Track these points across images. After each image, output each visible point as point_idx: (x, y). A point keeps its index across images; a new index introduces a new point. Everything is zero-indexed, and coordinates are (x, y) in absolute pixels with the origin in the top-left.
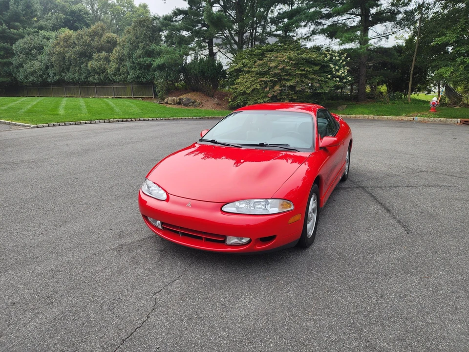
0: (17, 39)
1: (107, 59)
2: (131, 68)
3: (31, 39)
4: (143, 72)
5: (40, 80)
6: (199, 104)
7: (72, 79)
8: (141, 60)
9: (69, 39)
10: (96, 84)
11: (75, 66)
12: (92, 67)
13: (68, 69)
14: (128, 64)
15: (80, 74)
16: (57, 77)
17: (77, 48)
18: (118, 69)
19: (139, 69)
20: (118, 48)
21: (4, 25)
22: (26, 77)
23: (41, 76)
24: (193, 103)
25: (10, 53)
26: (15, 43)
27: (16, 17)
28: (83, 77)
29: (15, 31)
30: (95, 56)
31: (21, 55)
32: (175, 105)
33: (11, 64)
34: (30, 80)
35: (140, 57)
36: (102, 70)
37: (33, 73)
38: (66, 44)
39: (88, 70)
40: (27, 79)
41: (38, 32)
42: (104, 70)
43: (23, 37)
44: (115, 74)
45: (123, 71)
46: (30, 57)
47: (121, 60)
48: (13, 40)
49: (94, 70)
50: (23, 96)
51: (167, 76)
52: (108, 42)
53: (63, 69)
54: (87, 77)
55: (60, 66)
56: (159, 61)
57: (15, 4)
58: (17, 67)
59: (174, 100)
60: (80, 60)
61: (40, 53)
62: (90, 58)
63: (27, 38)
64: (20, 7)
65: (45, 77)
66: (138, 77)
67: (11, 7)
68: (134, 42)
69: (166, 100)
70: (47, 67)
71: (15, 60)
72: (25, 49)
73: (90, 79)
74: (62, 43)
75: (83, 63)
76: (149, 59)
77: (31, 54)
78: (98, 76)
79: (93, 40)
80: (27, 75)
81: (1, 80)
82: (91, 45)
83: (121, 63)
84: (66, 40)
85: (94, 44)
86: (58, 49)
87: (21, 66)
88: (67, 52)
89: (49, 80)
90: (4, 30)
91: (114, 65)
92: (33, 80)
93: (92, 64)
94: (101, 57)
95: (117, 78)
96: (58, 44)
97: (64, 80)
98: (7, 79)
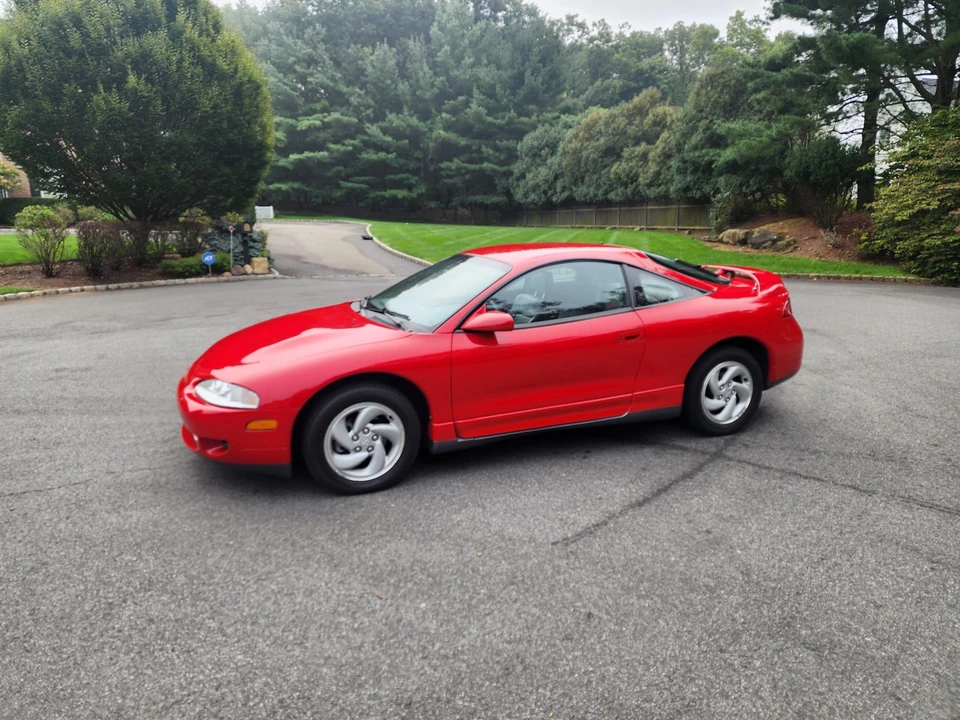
0: (527, 132)
1: (644, 156)
2: (679, 171)
3: (545, 131)
4: (698, 179)
5: (543, 199)
6: (788, 245)
7: (585, 196)
8: (697, 154)
9: (594, 125)
10: (621, 204)
11: (594, 173)
12: (616, 174)
13: (583, 178)
14: (674, 163)
15: (598, 187)
16: (566, 194)
17: (602, 140)
18: (658, 174)
19: (693, 173)
20: (665, 135)
21: (512, 111)
22: (526, 195)
23: (545, 192)
24: (775, 241)
25: (512, 156)
26: (522, 140)
27: (533, 97)
28: (600, 192)
29: (527, 119)
30: (626, 152)
31: (527, 159)
32: (734, 244)
33: (511, 173)
34: (529, 200)
35: (695, 148)
36: (632, 179)
37: (536, 188)
38: (587, 135)
39: (610, 180)
40: (527, 198)
41: (559, 117)
42: (634, 179)
43: (534, 127)
44: (650, 185)
45: (665, 178)
46: (538, 160)
47: (667, 156)
48: (519, 135)
49: (620, 178)
50: (520, 226)
51: (741, 185)
52: (655, 123)
53: (576, 180)
54: (607, 192)
55: (573, 174)
56: (728, 154)
57: (532, 75)
58: (518, 179)
59: (734, 234)
60: (602, 162)
61: (553, 154)
62: (619, 157)
63: (540, 129)
64: (540, 79)
65: (550, 193)
66: (687, 189)
67: (526, 81)
68: (690, 121)
69: (721, 236)
70: (556, 178)
71: (517, 168)
72: (532, 148)
73: (612, 196)
74: (581, 134)
75: (606, 166)
76: (712, 152)
77: (540, 156)
78: (623, 189)
79: (630, 123)
80: (527, 192)
81: (495, 199)
82: (625, 132)
83: (665, 163)
84: (589, 127)
85: (631, 130)
86: (575, 144)
87: (523, 176)
88: (586, 148)
89: (554, 199)
90: (511, 119)
91: (653, 168)
92: (534, 199)
93: (617, 168)
94: (636, 153)
95: (652, 192)
96: (576, 136)
97: (574, 199)
98: (503, 199)
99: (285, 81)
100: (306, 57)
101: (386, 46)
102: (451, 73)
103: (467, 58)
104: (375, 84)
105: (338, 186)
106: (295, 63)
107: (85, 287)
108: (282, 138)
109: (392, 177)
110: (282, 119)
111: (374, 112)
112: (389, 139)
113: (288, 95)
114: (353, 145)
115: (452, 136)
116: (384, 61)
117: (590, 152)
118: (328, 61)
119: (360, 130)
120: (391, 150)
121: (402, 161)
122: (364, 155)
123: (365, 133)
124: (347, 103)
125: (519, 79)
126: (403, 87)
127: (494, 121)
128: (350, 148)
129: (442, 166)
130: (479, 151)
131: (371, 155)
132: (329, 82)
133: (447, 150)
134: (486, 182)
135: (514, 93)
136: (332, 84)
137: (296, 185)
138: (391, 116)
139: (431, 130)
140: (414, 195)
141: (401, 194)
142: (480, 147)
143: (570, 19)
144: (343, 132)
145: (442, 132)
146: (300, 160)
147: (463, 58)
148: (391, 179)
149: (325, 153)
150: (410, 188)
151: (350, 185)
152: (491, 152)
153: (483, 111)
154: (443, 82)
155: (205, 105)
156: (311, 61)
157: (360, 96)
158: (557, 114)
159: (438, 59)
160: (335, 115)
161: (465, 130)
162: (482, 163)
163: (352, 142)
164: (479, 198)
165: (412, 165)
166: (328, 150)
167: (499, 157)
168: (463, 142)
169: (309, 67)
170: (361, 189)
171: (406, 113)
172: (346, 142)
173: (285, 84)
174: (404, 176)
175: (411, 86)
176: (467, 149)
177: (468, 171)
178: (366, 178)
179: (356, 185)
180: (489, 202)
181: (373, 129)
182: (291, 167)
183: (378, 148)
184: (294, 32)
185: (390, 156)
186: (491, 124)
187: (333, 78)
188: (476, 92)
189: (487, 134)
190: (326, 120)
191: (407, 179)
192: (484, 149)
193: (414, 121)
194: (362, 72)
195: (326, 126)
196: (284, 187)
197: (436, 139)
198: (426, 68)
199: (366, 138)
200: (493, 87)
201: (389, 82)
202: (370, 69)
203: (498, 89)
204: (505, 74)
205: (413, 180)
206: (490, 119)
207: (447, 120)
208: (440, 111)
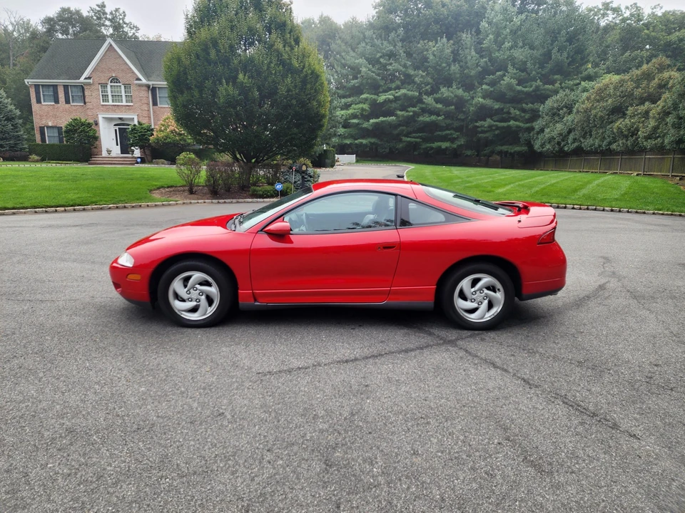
0: (550, 97)
1: (647, 113)
2: (674, 125)
3: (566, 95)
5: (556, 149)
7: (592, 146)
9: (605, 89)
10: (622, 153)
11: (600, 128)
12: (619, 128)
13: (591, 132)
15: (603, 139)
16: (576, 144)
17: (610, 101)
18: (656, 128)
20: (666, 95)
21: (538, 81)
22: (543, 145)
23: (559, 143)
25: (535, 115)
26: (544, 103)
27: (558, 69)
28: (606, 143)
29: (550, 87)
30: (631, 110)
31: (547, 117)
33: (533, 129)
34: (545, 149)
37: (551, 140)
38: (598, 97)
39: (613, 134)
40: (543, 148)
41: (580, 84)
42: (634, 133)
43: (556, 92)
44: (647, 138)
45: (662, 132)
46: (557, 118)
47: (666, 113)
48: (543, 98)
49: (622, 132)
50: (537, 170)
53: (586, 133)
54: (610, 143)
55: (583, 129)
57: (558, 52)
58: (538, 133)
60: (609, 118)
61: (570, 113)
62: (624, 115)
63: (561, 94)
64: (565, 54)
65: (563, 144)
67: (553, 57)
70: (570, 131)
71: (537, 125)
72: (552, 109)
73: (614, 146)
75: (612, 122)
77: (559, 115)
78: (624, 141)
79: (637, 87)
80: (544, 142)
81: (518, 149)
82: (633, 94)
83: (664, 120)
84: (601, 90)
85: (637, 92)
86: (587, 105)
87: (542, 131)
88: (595, 108)
89: (566, 149)
90: (537, 87)
91: (652, 123)
92: (549, 149)
93: (621, 123)
94: (639, 111)
95: (649, 144)
96: (588, 99)
97: (583, 148)
98: (525, 148)
99: (373, 69)
100: (389, 53)
101: (445, 40)
102: (493, 55)
103: (506, 43)
104: (434, 68)
105: (401, 141)
106: (381, 57)
107: (206, 201)
108: (367, 108)
109: (440, 133)
110: (368, 95)
111: (432, 87)
112: (439, 106)
113: (375, 79)
114: (414, 112)
115: (488, 102)
116: (442, 51)
117: (598, 111)
118: (402, 54)
119: (420, 101)
120: (441, 114)
121: (448, 121)
122: (421, 118)
123: (424, 103)
124: (414, 82)
125: (548, 55)
126: (455, 68)
127: (523, 89)
128: (411, 113)
129: (477, 124)
130: (509, 113)
131: (426, 118)
132: (401, 68)
133: (484, 113)
134: (510, 136)
135: (542, 67)
136: (403, 70)
137: (373, 140)
138: (443, 90)
139: (473, 98)
140: (455, 146)
141: (444, 145)
142: (510, 109)
143: (606, 6)
144: (408, 102)
145: (480, 99)
146: (376, 123)
147: (504, 43)
148: (439, 135)
149: (394, 118)
150: (452, 140)
151: (409, 139)
152: (518, 113)
153: (514, 82)
154: (486, 62)
155: (282, 90)
156: (391, 55)
157: (422, 76)
158: (578, 81)
159: (484, 46)
160: (403, 91)
161: (500, 97)
162: (509, 122)
163: (413, 109)
164: (505, 148)
165: (456, 124)
166: (396, 115)
167: (524, 116)
168: (497, 106)
169: (390, 59)
170: (416, 142)
171: (454, 87)
172: (409, 109)
173: (373, 72)
174: (448, 132)
175: (461, 67)
176: (500, 111)
177: (498, 128)
178: (420, 135)
179: (413, 139)
180: (512, 151)
181: (429, 100)
182: (370, 128)
183: (431, 112)
184: (383, 36)
185: (440, 118)
186: (519, 92)
187: (405, 66)
188: (510, 68)
189: (516, 100)
190: (396, 95)
191: (451, 134)
192: (512, 111)
193: (460, 92)
194: (425, 59)
195: (397, 99)
196: (364, 141)
197: (476, 105)
198: (473, 53)
199: (424, 106)
200: (525, 63)
201: (444, 65)
202: (431, 57)
203: (529, 65)
204: (537, 53)
205: (456, 135)
206: (519, 88)
207: (486, 90)
208: (481, 84)
